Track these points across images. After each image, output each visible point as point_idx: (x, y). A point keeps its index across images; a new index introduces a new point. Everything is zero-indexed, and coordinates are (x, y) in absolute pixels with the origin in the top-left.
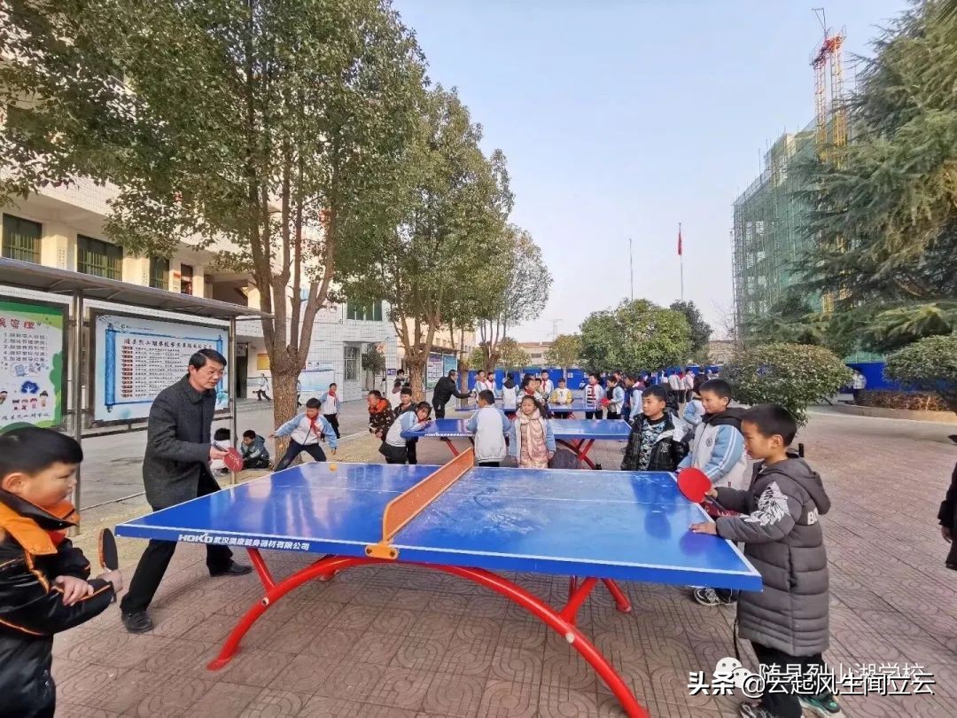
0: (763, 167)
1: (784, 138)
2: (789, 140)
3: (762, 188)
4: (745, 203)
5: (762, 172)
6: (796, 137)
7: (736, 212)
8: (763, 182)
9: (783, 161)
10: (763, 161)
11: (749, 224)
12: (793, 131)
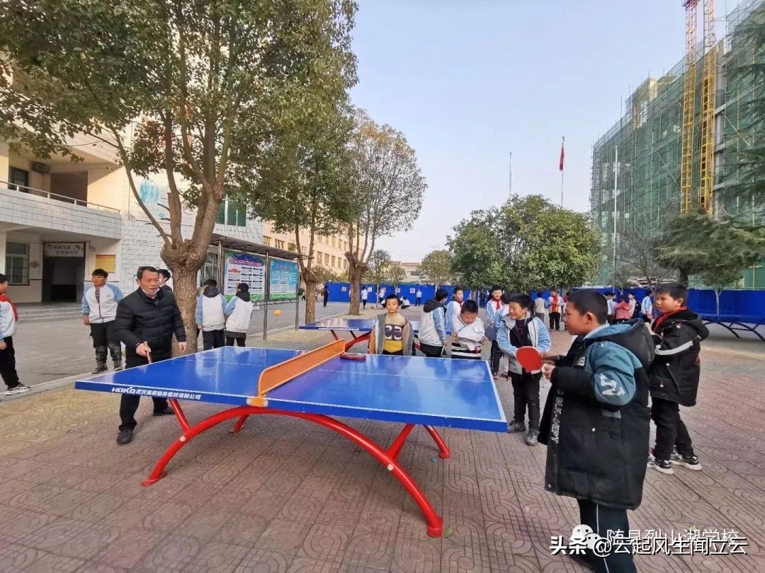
0: (624, 110)
1: (648, 82)
2: (652, 84)
3: (622, 130)
4: (605, 146)
5: (623, 115)
6: (658, 82)
7: (595, 153)
8: (623, 125)
9: (644, 104)
10: (624, 106)
11: (607, 165)
12: (657, 75)
